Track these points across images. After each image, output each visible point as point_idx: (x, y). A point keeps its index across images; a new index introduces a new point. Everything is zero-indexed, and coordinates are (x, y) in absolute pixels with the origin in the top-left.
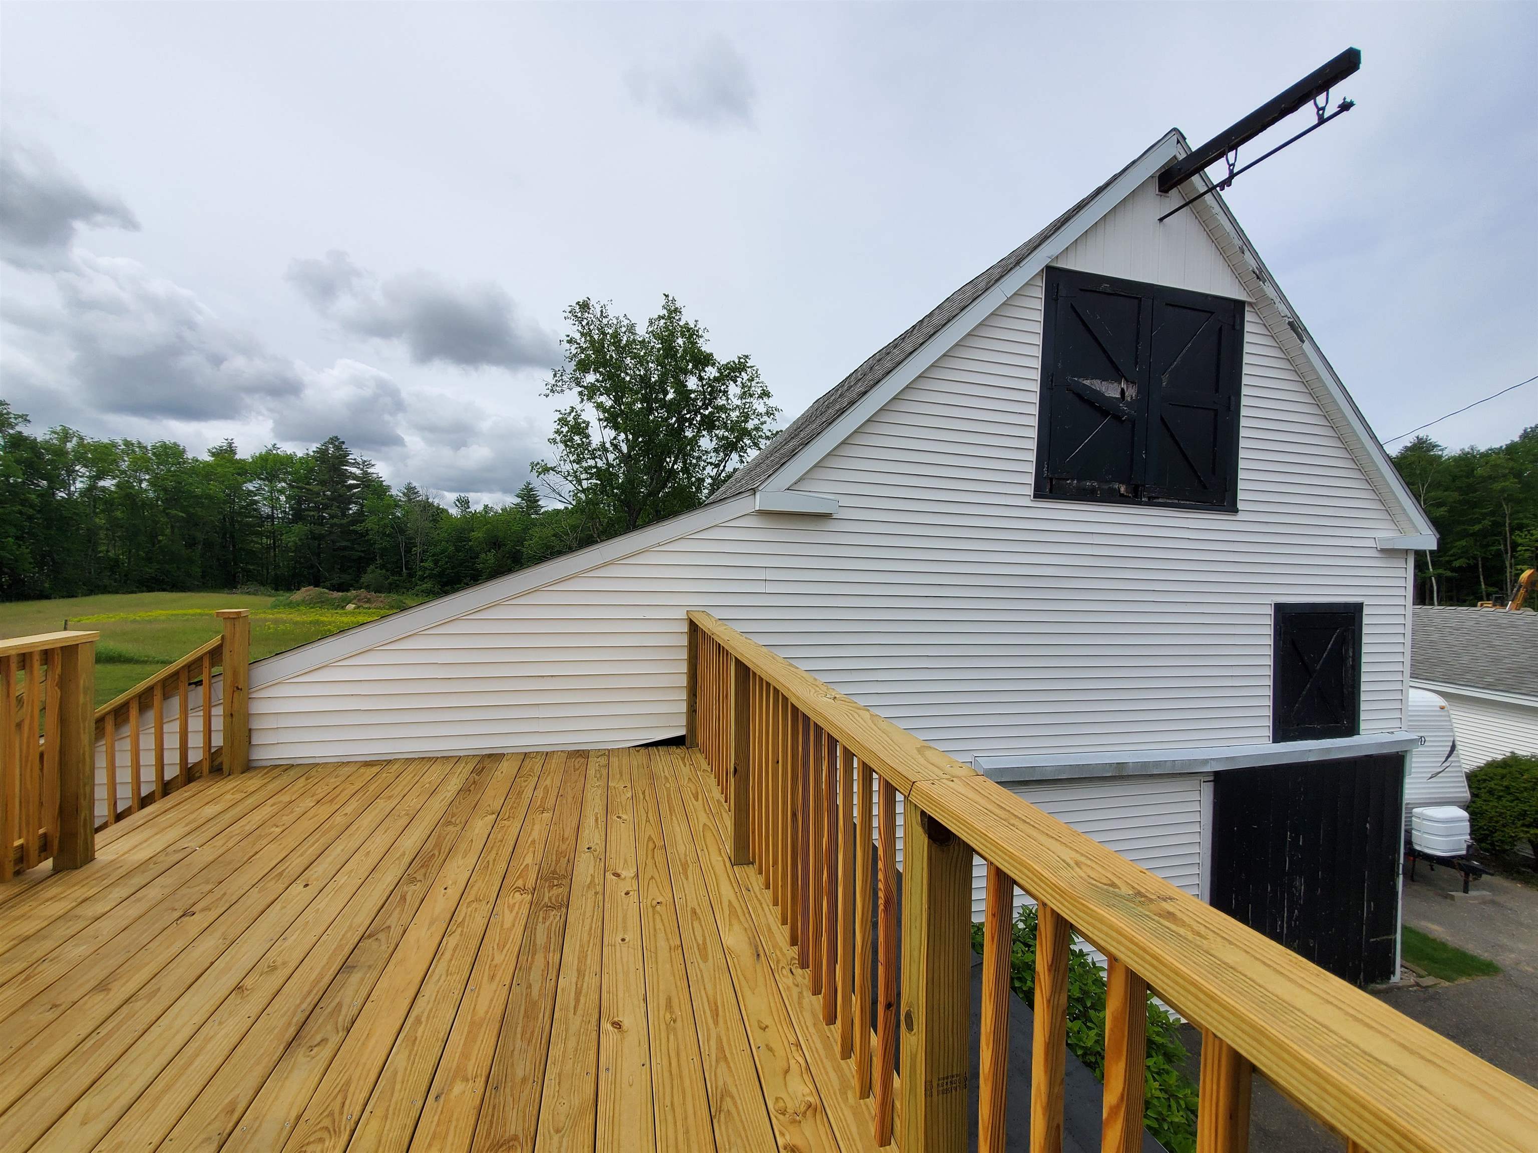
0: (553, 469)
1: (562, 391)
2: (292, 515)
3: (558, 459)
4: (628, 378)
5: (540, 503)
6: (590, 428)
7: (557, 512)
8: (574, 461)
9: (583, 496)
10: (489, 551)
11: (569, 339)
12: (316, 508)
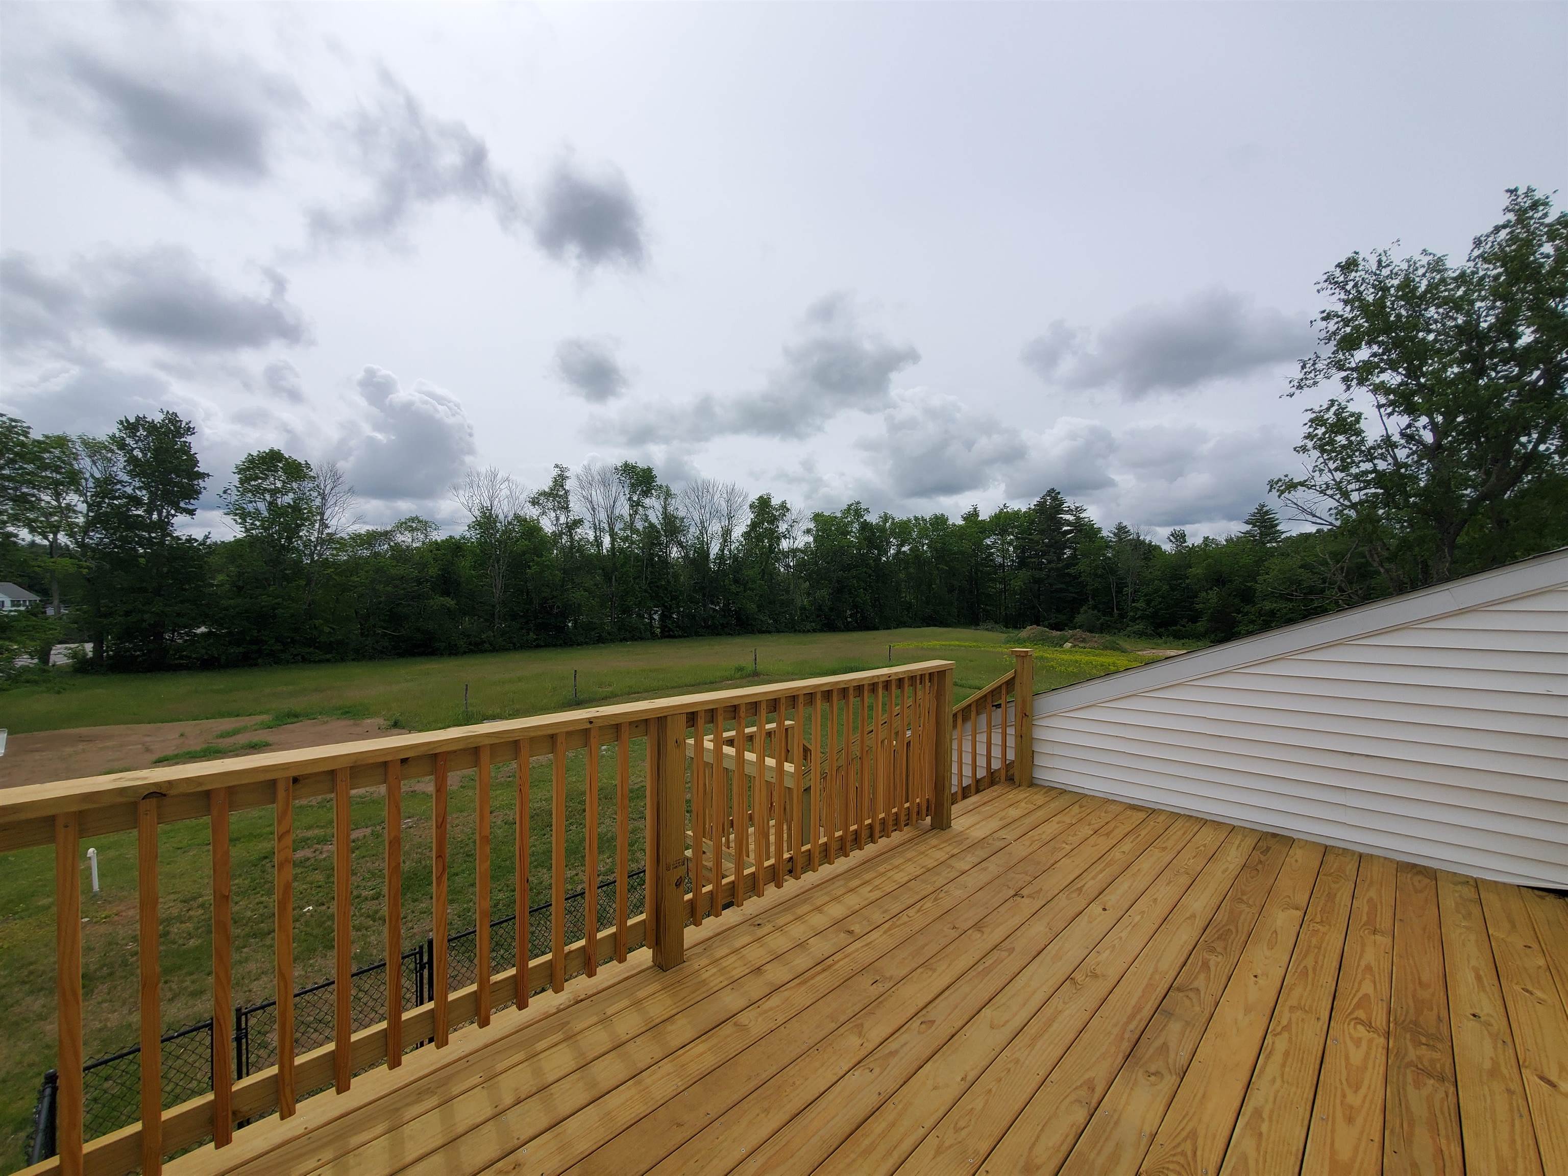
0: (1302, 484)
1: (1315, 383)
2: (1018, 563)
3: (1311, 469)
4: (1431, 337)
5: (1278, 528)
6: (1362, 421)
7: (1306, 537)
8: (1336, 469)
9: (1353, 513)
10: (1211, 589)
11: (1325, 314)
12: (1036, 555)
